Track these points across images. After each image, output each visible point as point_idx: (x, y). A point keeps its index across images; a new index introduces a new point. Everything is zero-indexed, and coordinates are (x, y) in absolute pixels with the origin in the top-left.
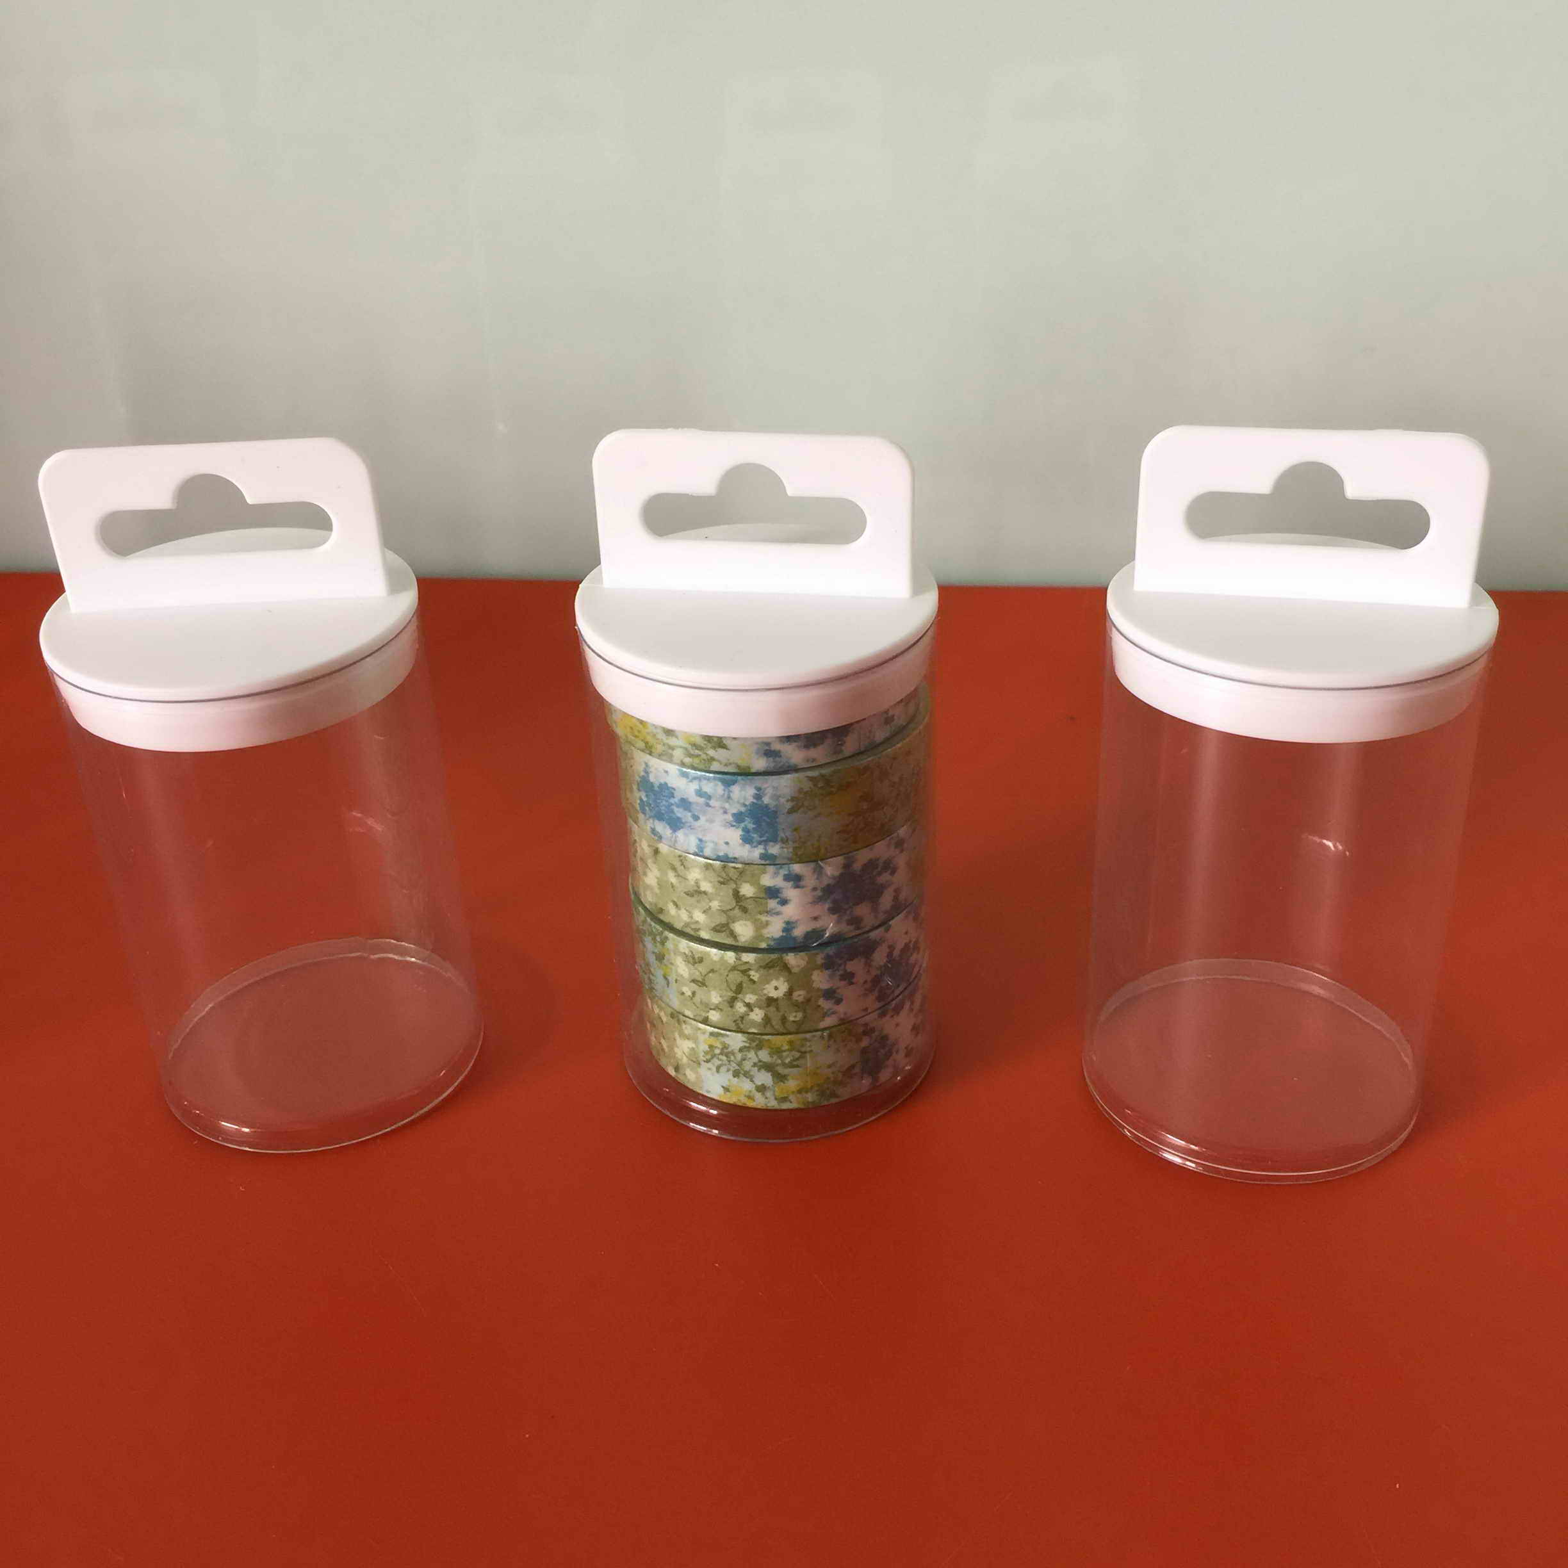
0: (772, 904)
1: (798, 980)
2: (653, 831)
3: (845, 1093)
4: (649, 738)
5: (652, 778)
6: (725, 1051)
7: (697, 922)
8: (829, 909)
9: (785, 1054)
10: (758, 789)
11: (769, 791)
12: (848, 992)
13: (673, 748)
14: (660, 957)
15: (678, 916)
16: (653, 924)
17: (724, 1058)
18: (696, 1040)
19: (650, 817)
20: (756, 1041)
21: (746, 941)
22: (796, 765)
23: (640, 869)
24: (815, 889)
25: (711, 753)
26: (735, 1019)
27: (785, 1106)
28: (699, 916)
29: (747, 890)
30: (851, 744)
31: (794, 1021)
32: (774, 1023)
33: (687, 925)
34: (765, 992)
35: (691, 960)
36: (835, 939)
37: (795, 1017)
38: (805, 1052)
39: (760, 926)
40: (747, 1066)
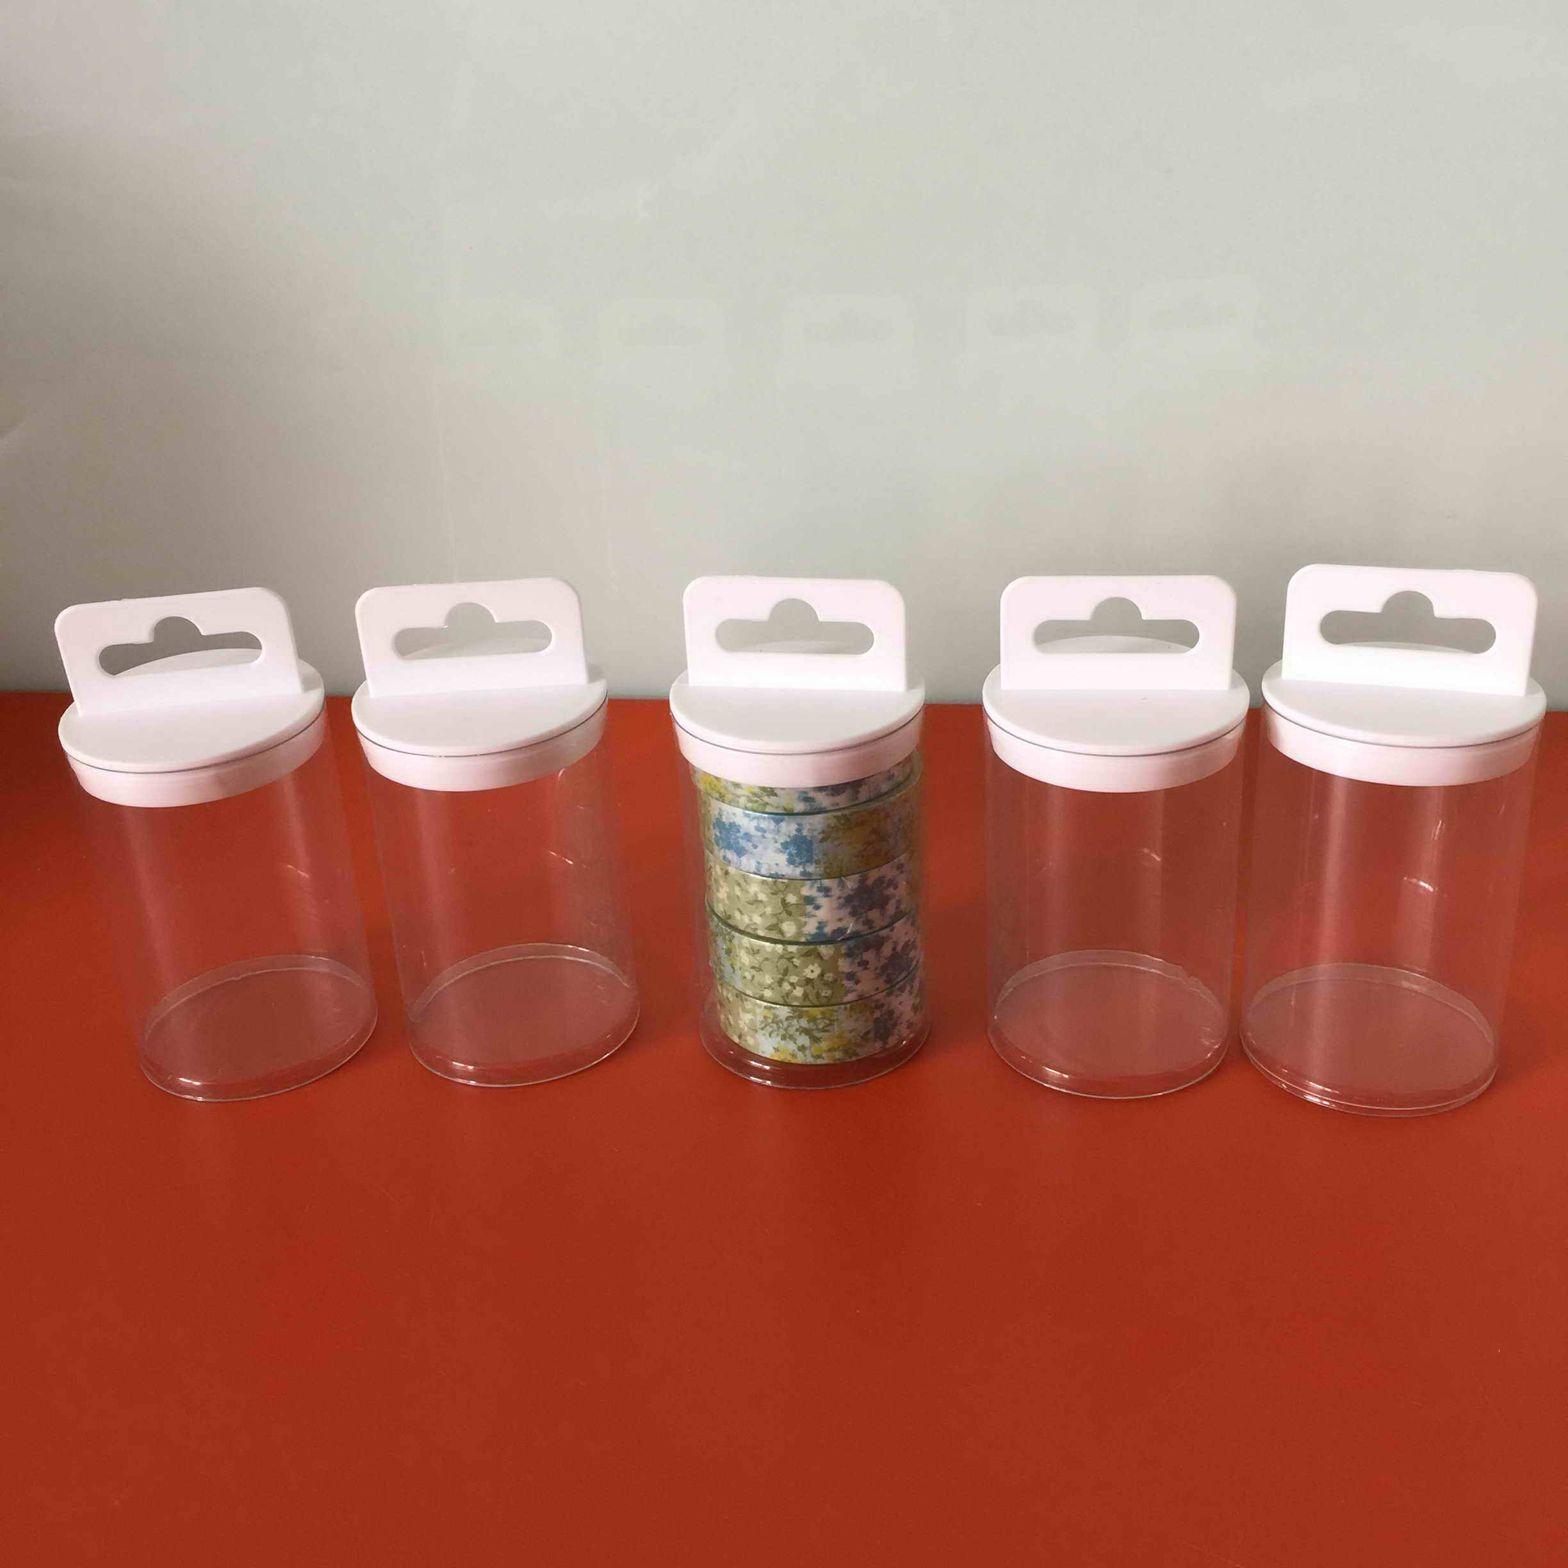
0: (809, 908)
1: (828, 965)
2: (724, 857)
3: (863, 1053)
4: (722, 791)
5: (724, 819)
6: (776, 1020)
7: (756, 924)
8: (850, 913)
9: (819, 1021)
10: (799, 825)
11: (808, 827)
12: (865, 976)
13: (739, 797)
14: (729, 952)
15: (742, 919)
16: (723, 927)
17: (775, 1025)
18: (754, 1014)
19: (723, 847)
20: (798, 1011)
21: (790, 937)
22: (825, 808)
23: (714, 887)
24: (839, 898)
25: (766, 799)
26: (782, 995)
27: (820, 1061)
28: (757, 920)
29: (792, 899)
30: (864, 794)
31: (825, 997)
32: (811, 997)
33: (748, 926)
34: (805, 974)
35: (751, 952)
36: (855, 935)
37: (826, 993)
38: (833, 1020)
39: (801, 926)
40: (792, 1031)
